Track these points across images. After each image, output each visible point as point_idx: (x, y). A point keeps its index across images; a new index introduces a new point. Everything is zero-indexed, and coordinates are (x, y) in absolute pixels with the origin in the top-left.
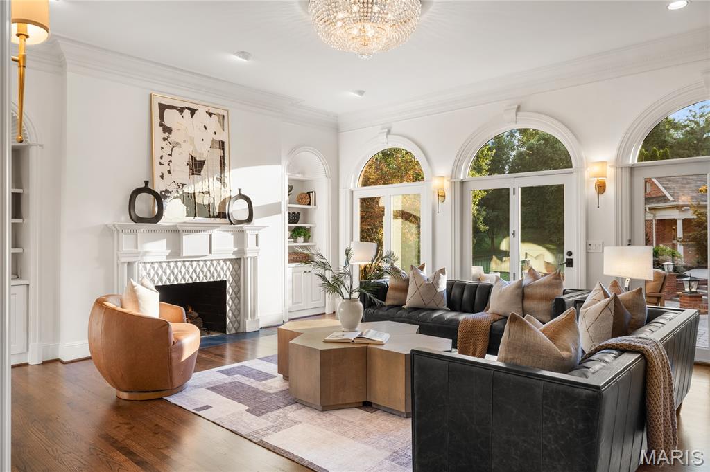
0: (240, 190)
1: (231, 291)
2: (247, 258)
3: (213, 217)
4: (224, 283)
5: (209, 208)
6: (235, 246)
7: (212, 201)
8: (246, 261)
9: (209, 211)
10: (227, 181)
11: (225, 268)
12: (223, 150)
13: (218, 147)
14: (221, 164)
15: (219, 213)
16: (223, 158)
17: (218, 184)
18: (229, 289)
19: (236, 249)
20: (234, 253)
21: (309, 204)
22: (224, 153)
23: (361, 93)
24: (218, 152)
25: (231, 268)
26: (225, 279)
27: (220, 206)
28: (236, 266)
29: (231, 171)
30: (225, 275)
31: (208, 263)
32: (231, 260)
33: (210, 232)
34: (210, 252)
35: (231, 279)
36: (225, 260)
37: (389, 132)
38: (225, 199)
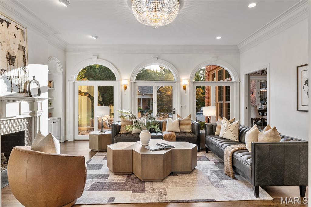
0: (34, 77)
1: (27, 136)
2: (37, 116)
3: (21, 92)
4: (23, 132)
5: (19, 87)
6: (30, 110)
7: (20, 83)
8: (36, 118)
9: (19, 88)
10: (27, 71)
11: (24, 123)
12: (25, 52)
13: (22, 49)
14: (24, 60)
15: (24, 90)
16: (24, 56)
17: (23, 72)
18: (26, 136)
19: (31, 112)
20: (30, 114)
21: (51, 87)
22: (25, 54)
23: (97, 37)
24: (22, 52)
25: (27, 123)
26: (24, 130)
27: (24, 86)
28: (30, 122)
29: (29, 65)
30: (25, 127)
31: (19, 120)
32: (27, 118)
33: (20, 102)
34: (20, 114)
35: (27, 130)
36: (24, 119)
37: (98, 57)
38: (26, 82)
